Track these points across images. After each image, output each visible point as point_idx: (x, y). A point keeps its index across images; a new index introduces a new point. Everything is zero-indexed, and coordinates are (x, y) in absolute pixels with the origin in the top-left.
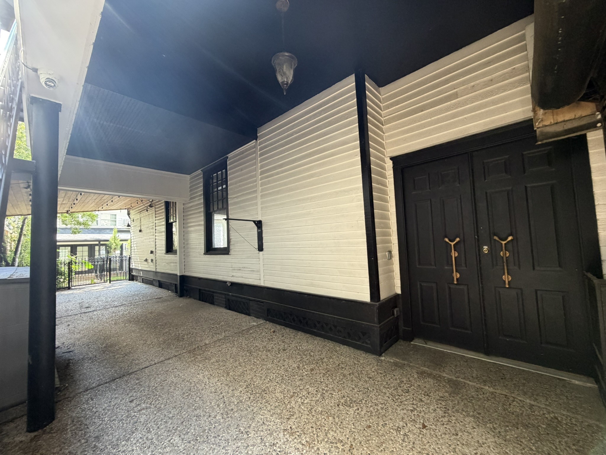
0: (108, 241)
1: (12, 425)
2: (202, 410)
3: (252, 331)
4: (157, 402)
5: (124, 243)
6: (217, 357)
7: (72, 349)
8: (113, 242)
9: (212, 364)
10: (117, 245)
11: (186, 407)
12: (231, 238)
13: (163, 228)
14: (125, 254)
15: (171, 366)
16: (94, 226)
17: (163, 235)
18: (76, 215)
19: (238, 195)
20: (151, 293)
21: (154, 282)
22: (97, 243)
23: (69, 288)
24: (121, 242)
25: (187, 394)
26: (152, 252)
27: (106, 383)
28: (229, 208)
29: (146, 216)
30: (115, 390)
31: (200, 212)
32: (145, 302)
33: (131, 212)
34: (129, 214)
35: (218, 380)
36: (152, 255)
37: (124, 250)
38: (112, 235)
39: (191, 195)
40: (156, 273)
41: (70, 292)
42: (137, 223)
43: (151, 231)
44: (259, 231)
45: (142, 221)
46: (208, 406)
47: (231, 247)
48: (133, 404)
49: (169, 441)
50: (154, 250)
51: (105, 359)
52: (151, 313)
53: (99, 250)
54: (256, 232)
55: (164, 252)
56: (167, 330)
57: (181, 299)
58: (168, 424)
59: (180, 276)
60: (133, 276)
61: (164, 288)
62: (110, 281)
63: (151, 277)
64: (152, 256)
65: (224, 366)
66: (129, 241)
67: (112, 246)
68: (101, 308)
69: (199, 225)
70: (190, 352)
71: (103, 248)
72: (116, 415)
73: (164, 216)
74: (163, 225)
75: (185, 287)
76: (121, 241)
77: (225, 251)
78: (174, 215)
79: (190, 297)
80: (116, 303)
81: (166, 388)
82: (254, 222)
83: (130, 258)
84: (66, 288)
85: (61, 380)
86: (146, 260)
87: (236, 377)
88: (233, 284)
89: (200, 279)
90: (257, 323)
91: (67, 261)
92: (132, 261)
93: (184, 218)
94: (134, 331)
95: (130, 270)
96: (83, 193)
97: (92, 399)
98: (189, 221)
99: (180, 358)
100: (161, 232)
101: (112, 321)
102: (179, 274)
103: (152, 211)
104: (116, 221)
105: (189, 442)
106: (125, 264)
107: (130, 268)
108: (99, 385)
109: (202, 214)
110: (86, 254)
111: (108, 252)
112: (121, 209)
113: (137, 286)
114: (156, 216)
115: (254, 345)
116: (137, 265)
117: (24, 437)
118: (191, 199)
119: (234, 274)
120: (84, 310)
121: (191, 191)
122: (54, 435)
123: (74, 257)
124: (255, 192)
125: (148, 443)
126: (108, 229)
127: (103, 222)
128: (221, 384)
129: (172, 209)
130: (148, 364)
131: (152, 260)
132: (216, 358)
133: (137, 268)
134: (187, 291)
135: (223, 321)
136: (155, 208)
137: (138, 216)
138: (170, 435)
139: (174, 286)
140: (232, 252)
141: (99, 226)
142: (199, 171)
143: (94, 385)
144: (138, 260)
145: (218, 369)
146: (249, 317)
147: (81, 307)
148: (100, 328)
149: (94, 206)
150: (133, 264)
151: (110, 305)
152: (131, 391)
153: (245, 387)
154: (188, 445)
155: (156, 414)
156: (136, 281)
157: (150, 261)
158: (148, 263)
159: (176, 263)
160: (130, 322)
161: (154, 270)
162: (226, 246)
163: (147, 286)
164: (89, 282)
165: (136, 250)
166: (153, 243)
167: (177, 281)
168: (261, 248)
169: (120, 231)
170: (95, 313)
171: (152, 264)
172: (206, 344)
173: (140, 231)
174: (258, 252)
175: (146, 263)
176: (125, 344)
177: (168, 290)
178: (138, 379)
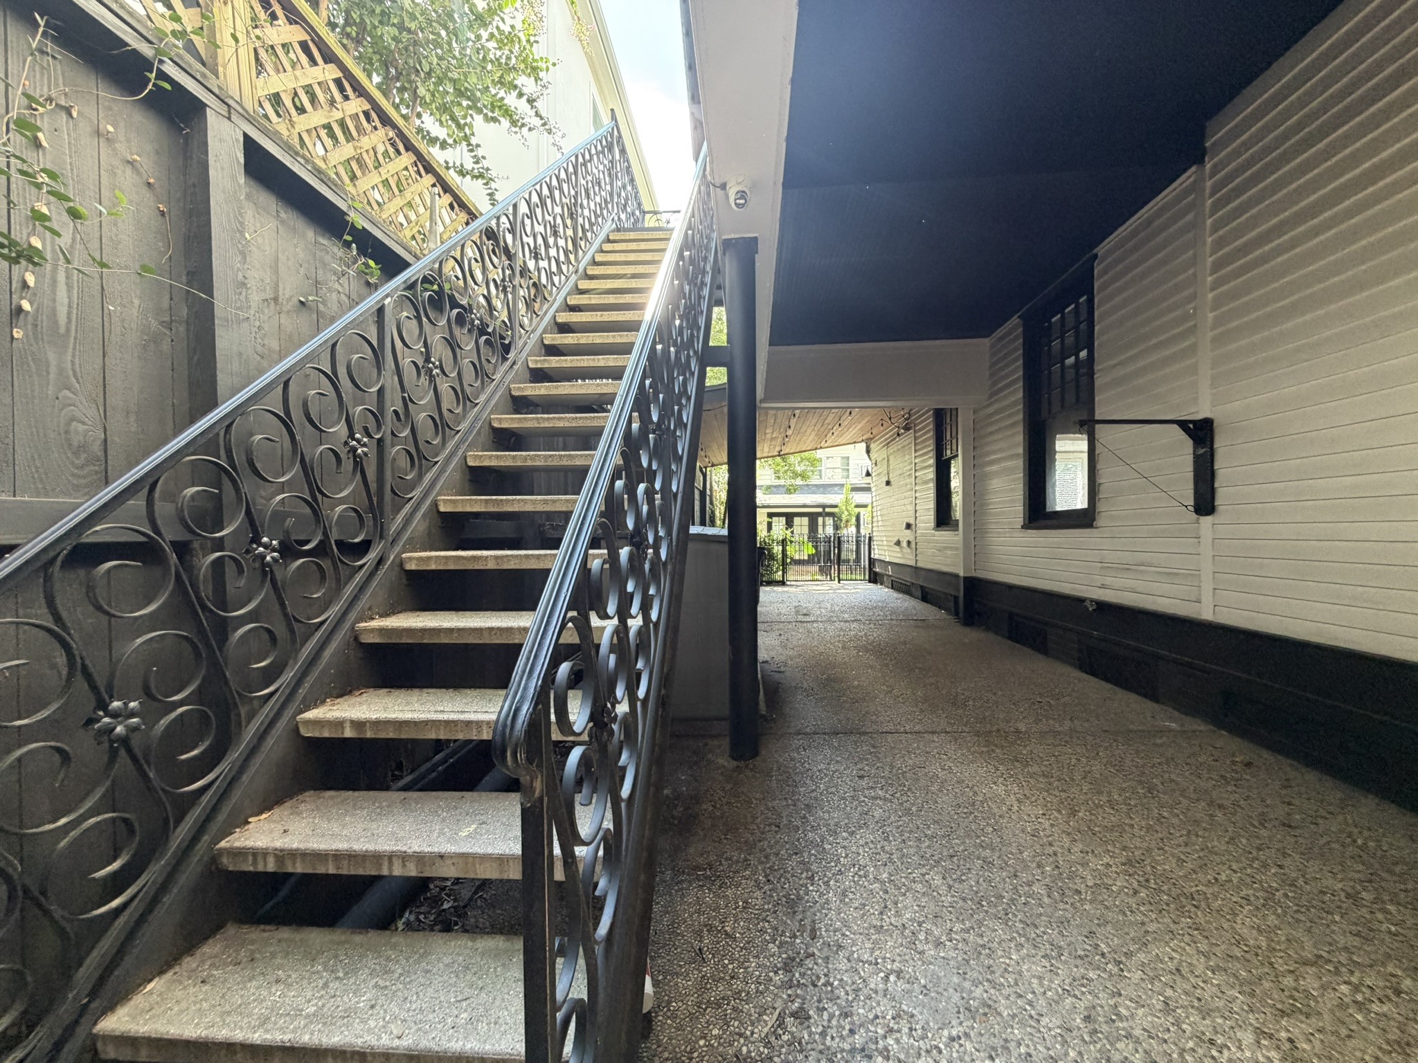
0: (836, 506)
1: (716, 742)
2: (997, 854)
3: (1159, 741)
4: (905, 798)
5: (862, 511)
6: (1045, 766)
7: (782, 669)
8: (844, 508)
9: (1031, 775)
10: (850, 515)
11: (961, 832)
12: (1099, 481)
13: (931, 474)
14: (863, 532)
15: (936, 748)
16: (815, 480)
17: (929, 489)
18: (792, 459)
19: (1128, 355)
20: (906, 609)
21: (913, 590)
22: (820, 510)
23: (783, 583)
24: (857, 510)
25: (965, 810)
26: (908, 526)
27: (825, 734)
28: (1097, 399)
29: (899, 450)
30: (837, 749)
31: (1013, 425)
32: (894, 622)
33: (873, 446)
34: (868, 451)
35: (1044, 814)
36: (908, 531)
37: (862, 527)
38: (842, 496)
39: (994, 384)
40: (916, 569)
41: (786, 589)
42: (882, 468)
43: (908, 481)
44: (1201, 451)
45: (891, 462)
46: (1011, 853)
47: (1101, 507)
48: (864, 783)
49: (923, 875)
50: (912, 521)
51: (825, 698)
52: (905, 643)
53: (824, 526)
54: (1190, 458)
55: (932, 525)
56: (932, 680)
57: (967, 630)
58: (923, 846)
59: (965, 578)
60: (876, 573)
61: (931, 603)
62: (839, 580)
63: (908, 578)
64: (908, 535)
65: (1064, 791)
66: (869, 508)
67: (843, 516)
68: (824, 619)
69: (1012, 457)
70: (978, 734)
71: (830, 521)
72: (836, 786)
73: (931, 446)
74: (929, 466)
75: (976, 605)
76: (857, 506)
77: (1082, 520)
78: (954, 441)
79: (988, 629)
80: (846, 616)
81: (923, 782)
82: (1183, 424)
83: (870, 538)
84: (780, 582)
85: (768, 706)
86: (898, 543)
87: (1097, 829)
88: (1103, 607)
89: (1011, 587)
90: (1182, 725)
91: (781, 538)
92: (875, 544)
93: (976, 444)
94: (871, 667)
95: (872, 562)
96: (797, 412)
97: (805, 750)
98: (988, 449)
99: (956, 739)
100: (926, 482)
101: (839, 641)
102: (962, 574)
103: (908, 438)
104: (848, 470)
105: (964, 900)
106: (864, 549)
107: (870, 558)
108: (815, 733)
109: (1020, 428)
110: (806, 530)
111: (836, 527)
112: (855, 442)
113: (881, 593)
114: (918, 447)
115: (1166, 776)
116: (882, 553)
117: (725, 762)
118: (991, 396)
119: (1108, 581)
120: (800, 618)
121: (992, 375)
122: (758, 775)
123: (788, 532)
124: (1192, 331)
125: (884, 857)
126: (836, 485)
127: (829, 473)
128: (1052, 825)
129: (948, 428)
130: (891, 727)
131: (909, 542)
132: (1044, 768)
133: (882, 558)
134: (979, 614)
135: (1069, 695)
136: (915, 432)
137: (884, 453)
138: (924, 866)
139: (952, 599)
140: (1101, 521)
141: (825, 481)
142: (1015, 320)
143: (808, 730)
144: (885, 543)
145: (1047, 791)
146: (1155, 705)
147: (797, 613)
148: (821, 649)
149: (813, 440)
150: (876, 552)
151: (837, 617)
152: (861, 760)
153: (1123, 860)
154: (961, 903)
155: (900, 817)
156: (881, 584)
157: (904, 544)
158: (901, 548)
159: (956, 549)
160: (867, 650)
161: (912, 563)
162: (1085, 505)
163: (901, 596)
164: (809, 578)
165: (880, 523)
166: (911, 508)
167: (958, 590)
168: (1205, 504)
169: (855, 489)
170: (815, 625)
171: (909, 550)
172: (1018, 731)
173: (888, 483)
174: (1195, 516)
175: (897, 548)
176: (856, 683)
177: (940, 608)
178: (874, 747)
